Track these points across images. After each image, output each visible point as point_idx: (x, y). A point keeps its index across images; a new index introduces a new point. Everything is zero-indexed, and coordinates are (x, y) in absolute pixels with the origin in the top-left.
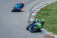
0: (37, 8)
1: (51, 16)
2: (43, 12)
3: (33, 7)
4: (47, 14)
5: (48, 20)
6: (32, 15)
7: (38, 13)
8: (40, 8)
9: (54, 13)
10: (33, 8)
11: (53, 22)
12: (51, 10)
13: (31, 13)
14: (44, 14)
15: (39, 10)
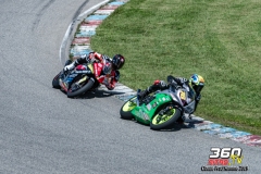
0: (101, 8)
1: (152, 38)
2: (123, 22)
3: (85, 3)
4: (139, 31)
5: (142, 50)
6: (83, 33)
7: (105, 25)
8: (110, 5)
9: (165, 25)
10: (87, 4)
11: (162, 58)
12: (154, 15)
13: (79, 26)
14: (125, 29)
15: (109, 12)
